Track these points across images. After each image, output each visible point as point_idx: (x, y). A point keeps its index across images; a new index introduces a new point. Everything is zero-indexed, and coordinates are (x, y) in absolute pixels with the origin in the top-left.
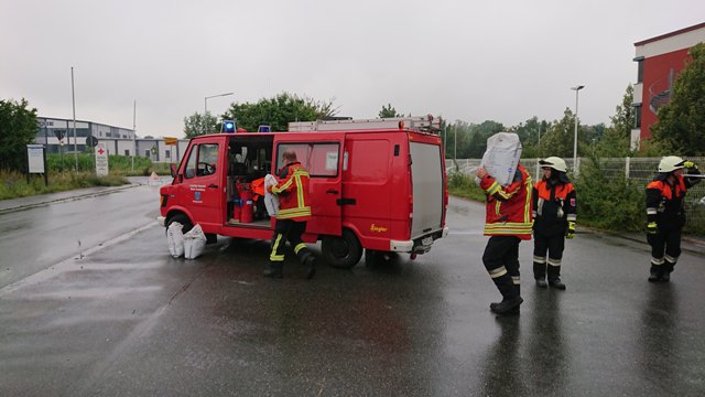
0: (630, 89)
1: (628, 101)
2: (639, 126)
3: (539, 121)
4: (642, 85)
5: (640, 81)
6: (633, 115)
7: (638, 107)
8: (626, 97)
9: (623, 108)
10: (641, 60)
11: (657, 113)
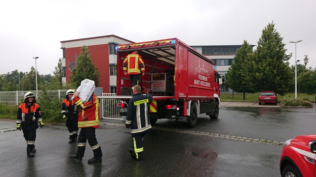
0: (60, 60)
1: (60, 65)
2: (65, 76)
3: (19, 72)
4: (65, 59)
5: (64, 57)
6: (62, 71)
7: (64, 68)
8: (59, 64)
9: (58, 68)
10: (64, 49)
11: (72, 71)
